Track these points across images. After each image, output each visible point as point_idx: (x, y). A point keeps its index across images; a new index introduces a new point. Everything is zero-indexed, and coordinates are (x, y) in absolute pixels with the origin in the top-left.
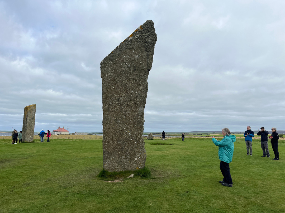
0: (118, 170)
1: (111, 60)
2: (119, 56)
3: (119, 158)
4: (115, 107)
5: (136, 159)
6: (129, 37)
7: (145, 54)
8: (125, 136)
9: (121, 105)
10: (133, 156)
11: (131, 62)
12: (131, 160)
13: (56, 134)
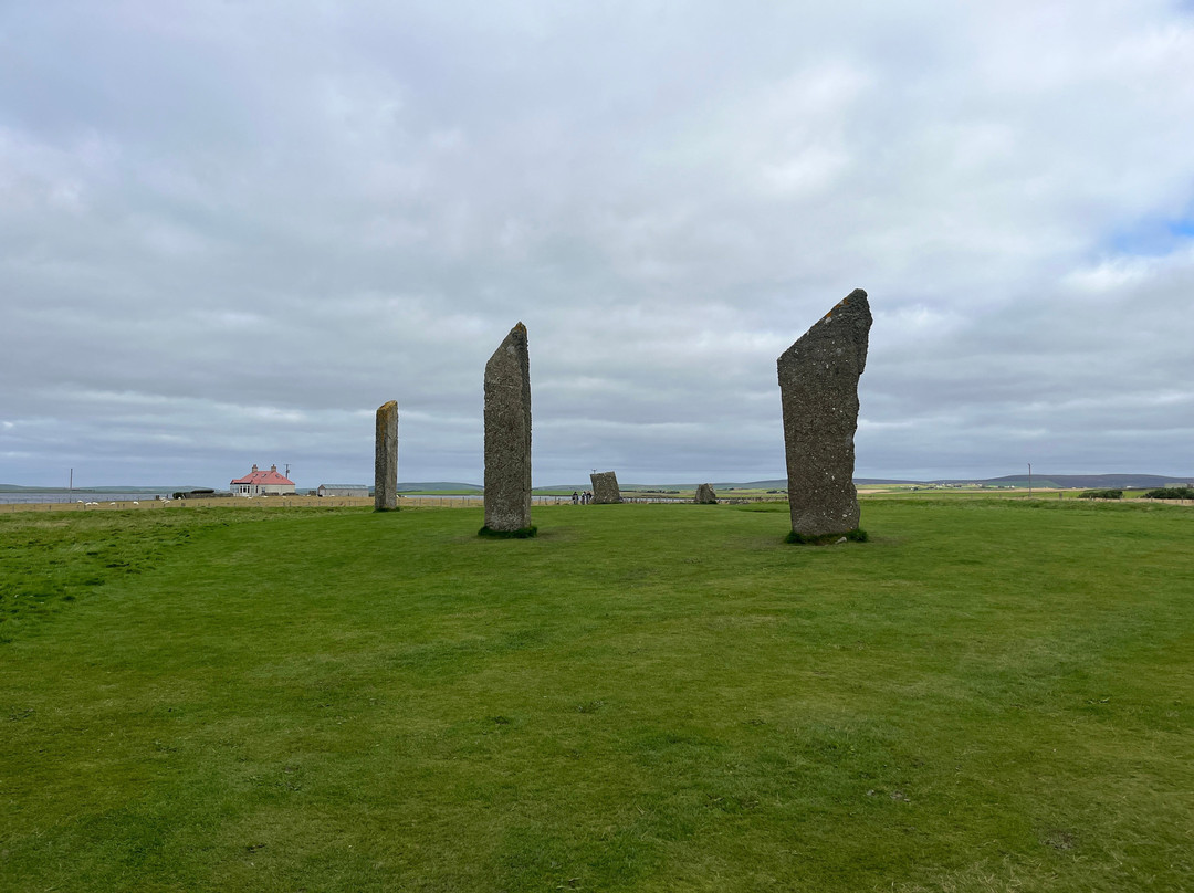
0: (818, 533)
1: (796, 356)
2: (810, 349)
3: (817, 515)
4: (806, 434)
5: (845, 516)
6: (825, 318)
7: (853, 347)
8: (826, 481)
9: (815, 432)
10: (839, 511)
11: (830, 360)
12: (838, 517)
13: (245, 494)
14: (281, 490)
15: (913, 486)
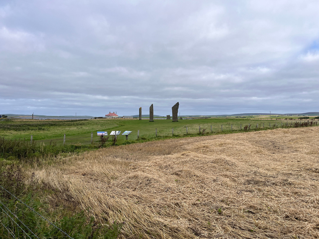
13: (108, 118)
14: (116, 117)
15: (278, 115)
